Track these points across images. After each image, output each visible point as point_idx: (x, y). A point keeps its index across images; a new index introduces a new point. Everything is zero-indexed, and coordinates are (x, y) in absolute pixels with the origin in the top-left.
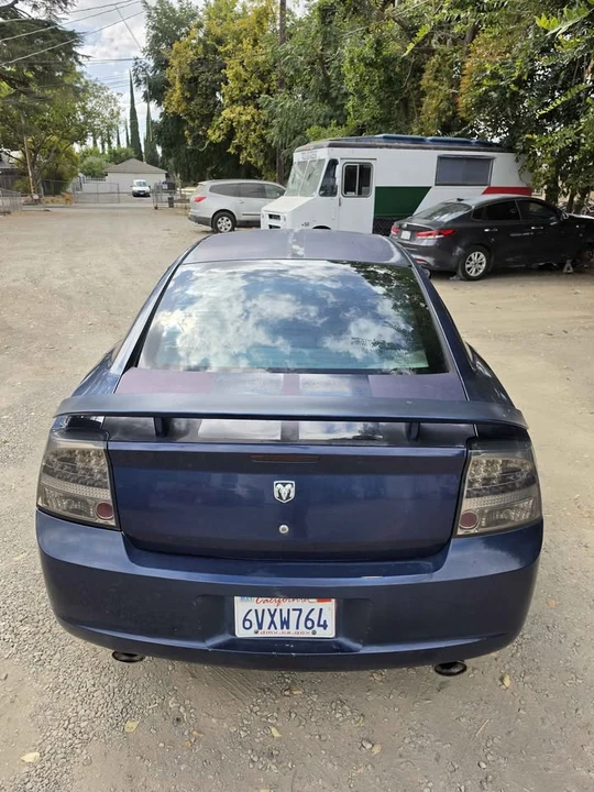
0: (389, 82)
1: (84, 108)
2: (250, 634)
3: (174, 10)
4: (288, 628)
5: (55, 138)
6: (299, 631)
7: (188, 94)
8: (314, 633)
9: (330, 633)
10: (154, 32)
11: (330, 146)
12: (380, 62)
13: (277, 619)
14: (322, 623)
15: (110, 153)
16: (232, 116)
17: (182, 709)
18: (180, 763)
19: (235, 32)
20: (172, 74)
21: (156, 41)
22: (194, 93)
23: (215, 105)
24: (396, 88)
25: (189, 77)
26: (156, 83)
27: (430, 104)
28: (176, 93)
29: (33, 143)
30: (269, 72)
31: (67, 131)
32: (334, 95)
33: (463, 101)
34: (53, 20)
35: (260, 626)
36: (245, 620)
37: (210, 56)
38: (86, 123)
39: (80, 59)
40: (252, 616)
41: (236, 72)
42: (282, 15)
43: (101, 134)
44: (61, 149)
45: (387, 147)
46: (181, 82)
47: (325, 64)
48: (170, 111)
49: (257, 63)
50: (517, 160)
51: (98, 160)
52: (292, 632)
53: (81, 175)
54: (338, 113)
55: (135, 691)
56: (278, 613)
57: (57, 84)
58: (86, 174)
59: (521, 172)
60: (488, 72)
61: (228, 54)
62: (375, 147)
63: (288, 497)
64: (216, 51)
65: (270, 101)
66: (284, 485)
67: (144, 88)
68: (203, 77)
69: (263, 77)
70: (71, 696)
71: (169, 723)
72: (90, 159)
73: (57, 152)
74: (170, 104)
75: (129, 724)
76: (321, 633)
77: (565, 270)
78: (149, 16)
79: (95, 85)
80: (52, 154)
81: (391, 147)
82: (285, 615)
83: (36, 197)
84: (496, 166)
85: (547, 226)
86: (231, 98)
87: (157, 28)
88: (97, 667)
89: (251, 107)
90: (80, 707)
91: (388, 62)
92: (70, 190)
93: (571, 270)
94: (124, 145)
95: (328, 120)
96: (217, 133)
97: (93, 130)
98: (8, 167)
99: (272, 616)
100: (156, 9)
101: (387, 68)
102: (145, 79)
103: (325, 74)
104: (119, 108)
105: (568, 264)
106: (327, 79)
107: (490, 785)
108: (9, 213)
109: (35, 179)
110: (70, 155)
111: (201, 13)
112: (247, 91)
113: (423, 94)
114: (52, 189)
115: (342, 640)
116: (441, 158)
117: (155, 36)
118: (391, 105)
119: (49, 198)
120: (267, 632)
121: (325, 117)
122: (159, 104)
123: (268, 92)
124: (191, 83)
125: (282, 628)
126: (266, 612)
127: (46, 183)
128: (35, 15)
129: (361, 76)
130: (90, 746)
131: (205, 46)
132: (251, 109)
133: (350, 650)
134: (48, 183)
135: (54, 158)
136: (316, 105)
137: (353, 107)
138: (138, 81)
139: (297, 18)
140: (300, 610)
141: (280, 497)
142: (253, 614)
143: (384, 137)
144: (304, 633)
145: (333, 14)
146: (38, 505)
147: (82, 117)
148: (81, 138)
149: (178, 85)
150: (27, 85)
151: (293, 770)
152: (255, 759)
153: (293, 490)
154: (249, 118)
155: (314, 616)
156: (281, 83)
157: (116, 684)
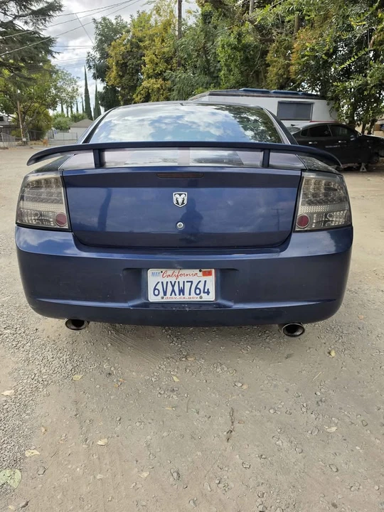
0: (247, 59)
1: (56, 85)
2: (158, 299)
3: (112, 24)
4: (183, 294)
5: (36, 105)
6: (191, 296)
7: (120, 73)
8: (201, 298)
9: (211, 297)
10: (99, 37)
11: (210, 95)
12: (240, 47)
13: (176, 289)
14: (206, 291)
15: (72, 116)
16: (148, 85)
17: (112, 369)
18: (110, 395)
19: (150, 35)
20: (111, 62)
21: (101, 41)
22: (124, 73)
23: (138, 80)
24: (251, 63)
25: (122, 62)
26: (101, 67)
27: (273, 71)
28: (113, 73)
29: (24, 107)
30: (172, 58)
31: (45, 100)
32: (212, 70)
33: (293, 69)
34: (38, 30)
35: (165, 293)
36: (155, 289)
37: (135, 50)
38: (56, 95)
39: (54, 54)
40: (159, 287)
41: (151, 58)
42: (180, 22)
43: (67, 102)
44: (41, 112)
45: (246, 96)
46: (116, 66)
47: (206, 52)
48: (110, 84)
49: (164, 53)
50: (328, 104)
51: (64, 119)
52: (186, 298)
53: (53, 129)
54: (215, 81)
55: (81, 360)
56: (177, 284)
57: (39, 69)
58: (57, 129)
59: (331, 111)
60: (308, 49)
61: (146, 48)
62: (239, 96)
63: (183, 203)
64: (138, 47)
65: (172, 75)
66: (180, 195)
67: (93, 71)
68: (130, 62)
69: (168, 61)
70: (37, 363)
71: (103, 375)
72: (59, 119)
73: (38, 113)
74: (110, 80)
75: (76, 376)
76: (205, 298)
77: (361, 170)
78: (97, 28)
79: (63, 72)
80: (35, 114)
81: (248, 96)
82: (181, 285)
83: (24, 140)
84: (315, 108)
85: (348, 141)
86: (148, 74)
87: (102, 35)
88: (55, 349)
89: (161, 80)
90: (42, 368)
91: (246, 48)
92: (46, 138)
93: (365, 170)
94: (81, 111)
95: (208, 85)
96: (139, 97)
97: (61, 99)
98: (7, 124)
99: (173, 286)
100: (100, 23)
101: (245, 51)
102: (94, 65)
103: (206, 57)
104: (78, 86)
105: (363, 166)
106: (208, 61)
107: (324, 404)
108: (7, 148)
109: (24, 130)
110: (47, 115)
111: (129, 26)
112: (158, 70)
113: (268, 65)
114: (35, 137)
115: (220, 301)
116: (280, 103)
117: (100, 40)
118: (248, 75)
119: (33, 142)
120: (170, 298)
121: (207, 83)
122: (103, 81)
123: (171, 70)
124: (123, 66)
125: (180, 295)
126: (169, 284)
127: (31, 133)
128: (26, 28)
129: (229, 56)
130: (49, 388)
131: (132, 44)
132: (160, 81)
133: (225, 306)
134: (32, 133)
135: (36, 117)
136: (201, 76)
137: (224, 74)
138: (90, 67)
139: (189, 24)
140: (192, 282)
141: (178, 203)
142: (160, 285)
143: (244, 90)
144: (194, 298)
145: (211, 17)
146: (16, 223)
147: (54, 92)
148: (53, 105)
149: (114, 67)
150: (20, 71)
151: (188, 398)
152: (162, 392)
153: (186, 198)
154: (159, 86)
155: (201, 286)
156: (179, 64)
157: (68, 357)
